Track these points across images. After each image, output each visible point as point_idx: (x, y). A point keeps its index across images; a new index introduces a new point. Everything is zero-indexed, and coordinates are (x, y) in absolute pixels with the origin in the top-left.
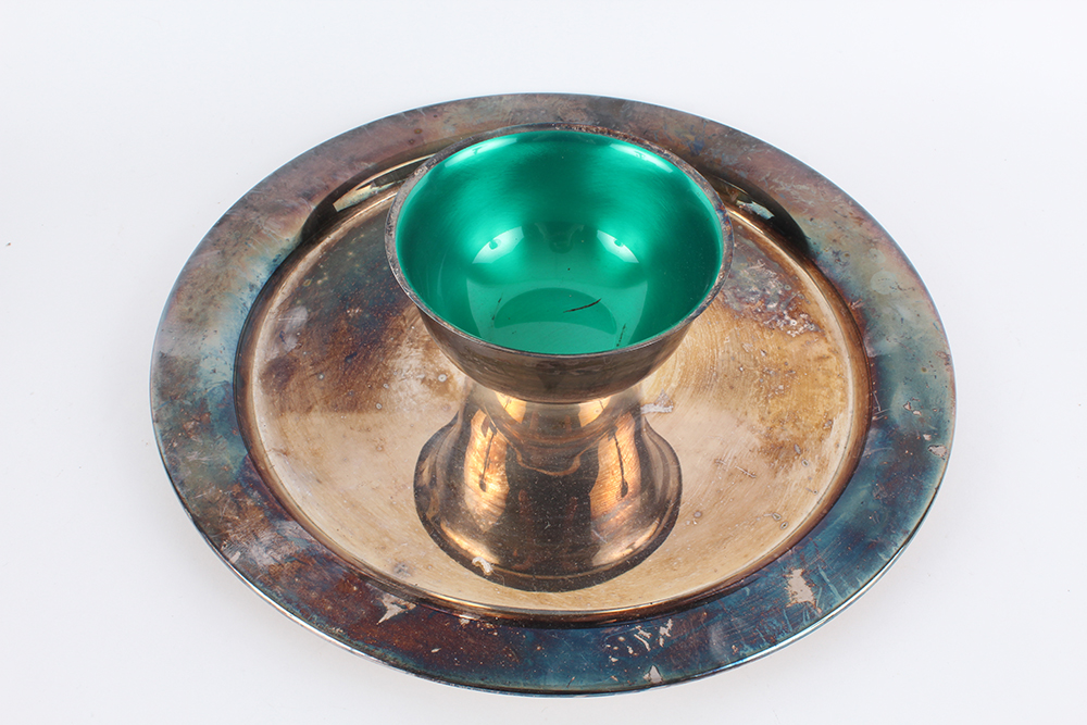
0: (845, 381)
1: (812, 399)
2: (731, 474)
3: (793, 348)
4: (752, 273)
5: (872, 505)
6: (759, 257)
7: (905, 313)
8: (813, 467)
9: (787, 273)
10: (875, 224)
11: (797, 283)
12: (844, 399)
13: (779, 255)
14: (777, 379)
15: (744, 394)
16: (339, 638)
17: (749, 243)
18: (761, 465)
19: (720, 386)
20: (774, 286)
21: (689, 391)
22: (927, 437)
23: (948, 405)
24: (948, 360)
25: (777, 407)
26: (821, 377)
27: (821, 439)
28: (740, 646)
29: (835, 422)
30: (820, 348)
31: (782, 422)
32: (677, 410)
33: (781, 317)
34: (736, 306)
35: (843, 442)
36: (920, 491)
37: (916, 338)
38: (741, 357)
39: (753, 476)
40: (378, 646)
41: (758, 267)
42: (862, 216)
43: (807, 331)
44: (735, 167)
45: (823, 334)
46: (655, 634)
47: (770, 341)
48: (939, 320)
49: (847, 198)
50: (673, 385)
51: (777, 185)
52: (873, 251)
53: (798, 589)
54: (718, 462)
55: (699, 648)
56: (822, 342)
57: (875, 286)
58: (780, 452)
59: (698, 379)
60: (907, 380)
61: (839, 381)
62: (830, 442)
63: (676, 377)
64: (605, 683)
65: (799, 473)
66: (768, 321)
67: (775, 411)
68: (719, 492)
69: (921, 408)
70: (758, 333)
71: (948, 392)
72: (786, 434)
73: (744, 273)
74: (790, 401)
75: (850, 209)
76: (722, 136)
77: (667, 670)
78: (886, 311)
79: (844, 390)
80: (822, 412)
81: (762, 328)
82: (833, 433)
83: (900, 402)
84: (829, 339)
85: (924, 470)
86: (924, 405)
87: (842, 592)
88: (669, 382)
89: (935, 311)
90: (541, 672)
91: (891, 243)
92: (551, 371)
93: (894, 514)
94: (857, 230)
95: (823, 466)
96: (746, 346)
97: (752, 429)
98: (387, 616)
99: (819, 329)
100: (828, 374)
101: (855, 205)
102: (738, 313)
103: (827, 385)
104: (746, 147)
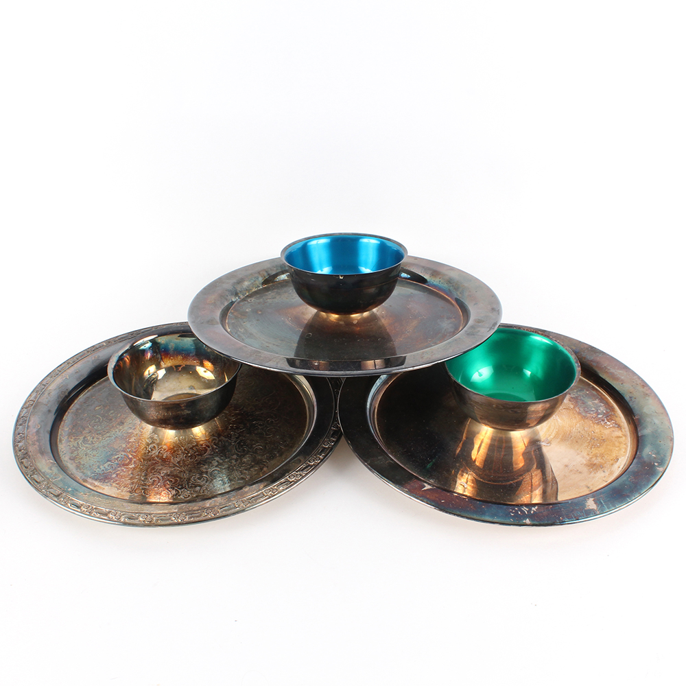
0: (627, 446)
1: (611, 450)
2: (571, 471)
3: (607, 432)
4: (593, 404)
5: (627, 483)
6: (598, 398)
7: (656, 421)
8: (607, 474)
9: (609, 405)
10: (650, 388)
11: (612, 409)
12: (625, 452)
13: (607, 398)
14: (596, 442)
15: (582, 445)
16: (406, 492)
17: (594, 392)
18: (585, 470)
19: (572, 441)
20: (602, 409)
21: (558, 440)
22: (656, 464)
23: (668, 454)
24: (672, 440)
25: (594, 451)
26: (617, 444)
27: (612, 464)
28: (563, 518)
29: (620, 459)
30: (619, 433)
31: (596, 456)
32: (552, 445)
33: (603, 420)
34: (584, 414)
35: (621, 467)
36: (649, 481)
37: (659, 430)
38: (583, 432)
39: (580, 473)
40: (420, 497)
41: (597, 401)
42: (645, 385)
43: (614, 427)
44: (591, 361)
45: (621, 429)
46: (531, 509)
47: (597, 429)
48: (671, 425)
49: (639, 378)
50: (552, 437)
51: (609, 370)
52: (647, 398)
53: (591, 504)
54: (566, 466)
55: (547, 516)
56: (620, 432)
57: (645, 410)
58: (593, 466)
59: (562, 437)
60: (652, 444)
61: (624, 446)
62: (616, 466)
63: (554, 434)
64: (507, 521)
65: (600, 474)
66: (598, 421)
67: (594, 453)
68: (565, 476)
69: (655, 454)
70: (592, 425)
71: (670, 450)
72: (598, 461)
73: (590, 403)
74: (602, 450)
75: (640, 382)
76: (587, 349)
77: (533, 521)
78: (648, 420)
79: (626, 449)
80: (614, 455)
81: (594, 424)
82: (618, 463)
83: (647, 451)
84: (623, 431)
85: (652, 474)
86: (658, 453)
87: (609, 508)
88: (550, 435)
89: (670, 422)
90: (483, 513)
91: (656, 396)
92: (501, 409)
93: (636, 487)
94: (641, 389)
95: (611, 473)
96: (586, 429)
97: (583, 457)
98: (425, 488)
99: (619, 427)
100: (620, 443)
101: (642, 380)
102: (585, 417)
103: (619, 447)
104: (597, 354)
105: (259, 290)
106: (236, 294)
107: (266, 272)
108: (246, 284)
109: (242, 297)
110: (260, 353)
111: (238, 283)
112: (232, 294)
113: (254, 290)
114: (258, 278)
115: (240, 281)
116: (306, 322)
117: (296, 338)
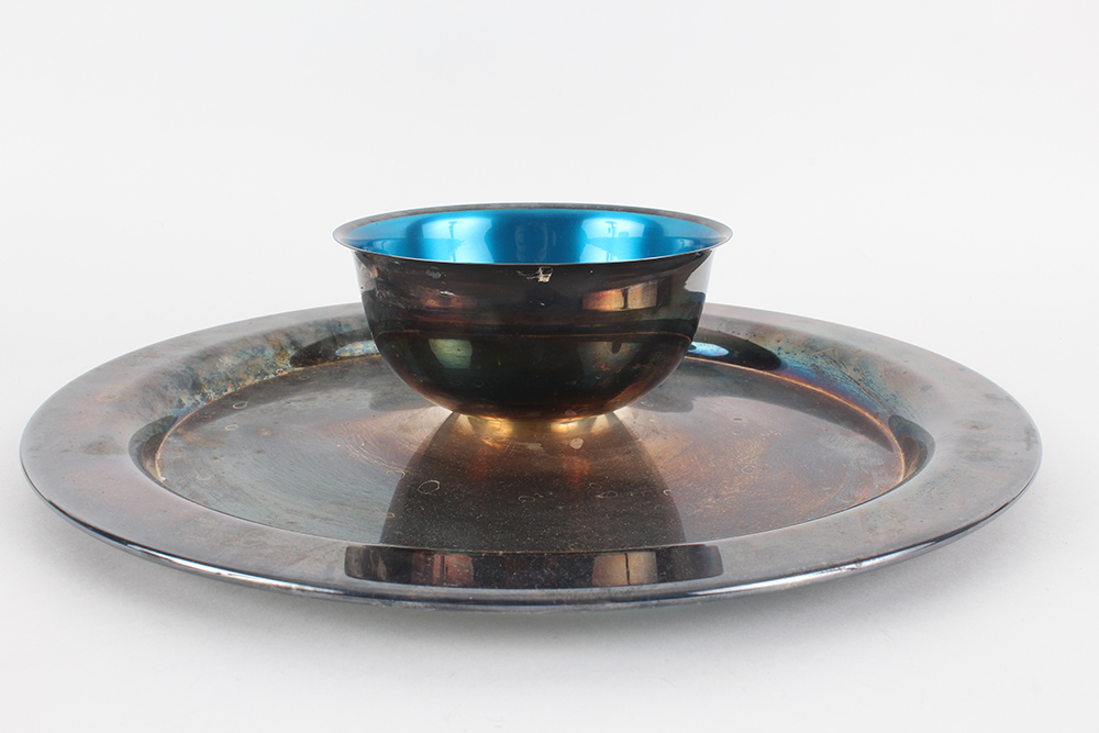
105: (267, 382)
106: (196, 387)
107: (287, 335)
108: (227, 361)
109: (213, 396)
110: (263, 533)
111: (204, 359)
112: (182, 385)
113: (249, 382)
114: (262, 351)
115: (210, 355)
116: (415, 449)
117: (387, 495)
